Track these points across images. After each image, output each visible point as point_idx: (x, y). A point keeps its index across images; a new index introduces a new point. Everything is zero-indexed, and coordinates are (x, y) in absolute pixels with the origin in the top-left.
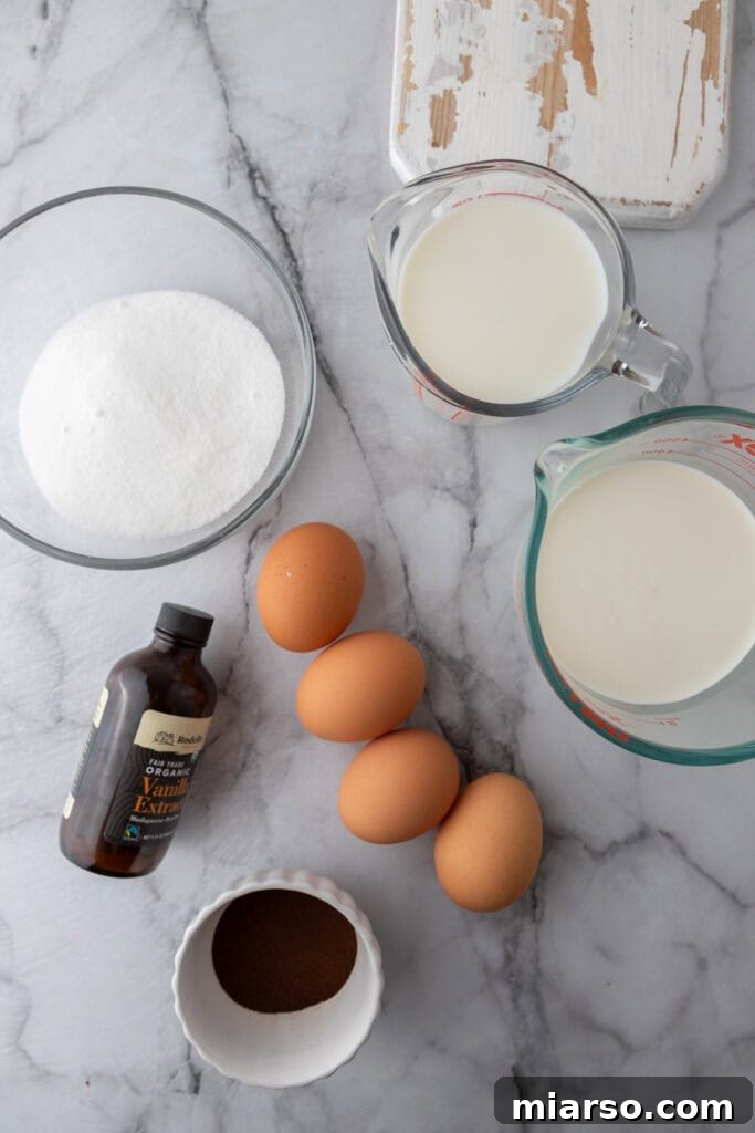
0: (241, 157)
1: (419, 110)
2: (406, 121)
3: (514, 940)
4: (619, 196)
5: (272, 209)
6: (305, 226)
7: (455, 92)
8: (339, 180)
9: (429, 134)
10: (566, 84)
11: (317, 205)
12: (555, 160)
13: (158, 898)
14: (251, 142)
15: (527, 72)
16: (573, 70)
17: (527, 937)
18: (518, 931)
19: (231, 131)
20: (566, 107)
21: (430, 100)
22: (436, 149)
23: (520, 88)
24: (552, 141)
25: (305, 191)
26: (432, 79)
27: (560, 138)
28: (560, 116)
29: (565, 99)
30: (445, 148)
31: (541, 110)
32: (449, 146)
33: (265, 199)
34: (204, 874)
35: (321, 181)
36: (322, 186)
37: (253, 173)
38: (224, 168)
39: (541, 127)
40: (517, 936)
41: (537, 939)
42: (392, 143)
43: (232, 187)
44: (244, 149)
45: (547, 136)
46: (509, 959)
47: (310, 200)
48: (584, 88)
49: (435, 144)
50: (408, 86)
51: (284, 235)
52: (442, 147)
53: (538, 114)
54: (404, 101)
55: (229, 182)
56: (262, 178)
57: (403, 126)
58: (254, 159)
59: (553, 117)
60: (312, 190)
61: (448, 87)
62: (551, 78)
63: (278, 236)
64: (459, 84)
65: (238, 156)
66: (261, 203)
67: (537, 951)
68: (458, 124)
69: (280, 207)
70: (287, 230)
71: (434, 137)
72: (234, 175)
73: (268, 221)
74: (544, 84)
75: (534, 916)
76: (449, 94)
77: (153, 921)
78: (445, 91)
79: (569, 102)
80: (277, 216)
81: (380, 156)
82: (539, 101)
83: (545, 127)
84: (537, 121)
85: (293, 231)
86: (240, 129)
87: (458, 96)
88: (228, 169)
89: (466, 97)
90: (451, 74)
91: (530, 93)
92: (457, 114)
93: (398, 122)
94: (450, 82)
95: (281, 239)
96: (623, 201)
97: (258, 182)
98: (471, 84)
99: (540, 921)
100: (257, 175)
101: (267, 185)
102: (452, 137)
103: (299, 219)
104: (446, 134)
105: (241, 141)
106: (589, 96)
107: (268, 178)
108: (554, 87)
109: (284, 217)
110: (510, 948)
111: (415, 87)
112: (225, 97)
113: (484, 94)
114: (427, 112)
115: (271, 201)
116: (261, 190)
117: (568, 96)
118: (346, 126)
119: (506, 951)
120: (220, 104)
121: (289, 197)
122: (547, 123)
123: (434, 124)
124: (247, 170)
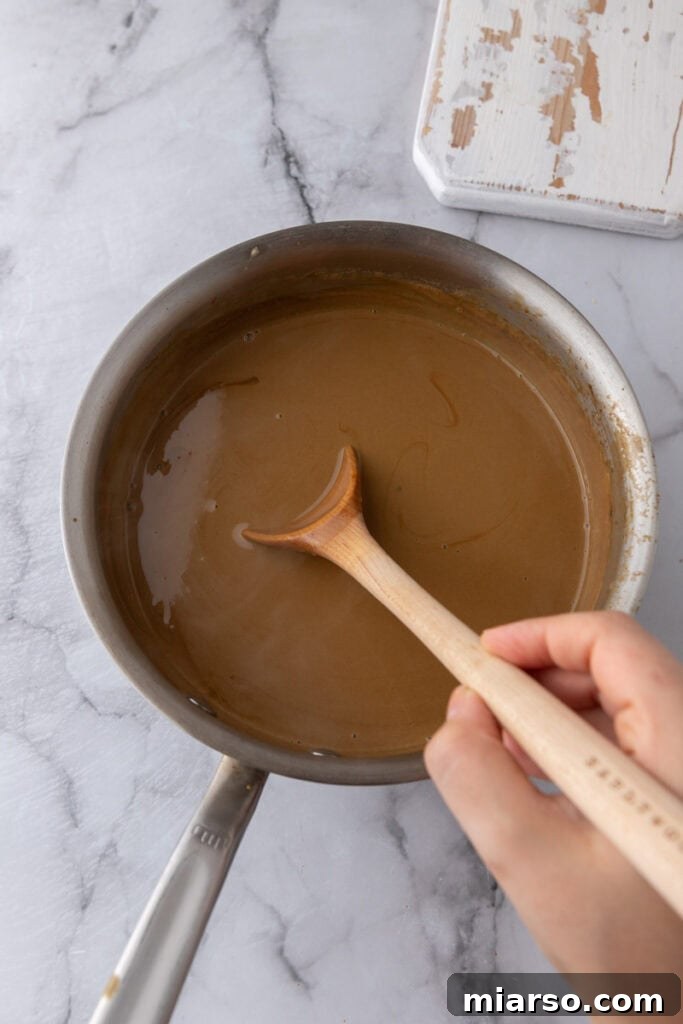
0: (280, 144)
1: (443, 118)
2: (430, 125)
3: (468, 925)
4: (617, 201)
5: (301, 188)
6: (329, 204)
7: (476, 109)
8: (365, 171)
9: (450, 137)
10: (574, 112)
11: (343, 189)
12: (561, 167)
13: (76, 826)
14: (291, 134)
15: (541, 99)
16: (581, 103)
17: (483, 923)
18: (474, 914)
19: (274, 124)
20: (573, 129)
21: (453, 112)
22: (455, 149)
23: (534, 112)
24: (560, 153)
25: (333, 176)
26: (456, 97)
27: (566, 151)
28: (567, 135)
29: (573, 123)
30: (463, 148)
31: (551, 129)
32: (466, 148)
33: (296, 178)
34: (131, 803)
35: (349, 170)
36: (348, 175)
37: (288, 158)
38: (263, 151)
39: (550, 142)
40: (472, 921)
41: (495, 928)
42: (416, 141)
43: (268, 167)
44: (283, 138)
45: (554, 150)
46: (461, 949)
47: (337, 184)
48: (590, 116)
49: (454, 145)
50: (435, 99)
51: (310, 209)
52: (460, 148)
53: (548, 132)
54: (430, 111)
55: (266, 162)
56: (296, 163)
57: (427, 129)
58: (291, 146)
59: (561, 136)
60: (339, 176)
61: (470, 103)
62: (561, 106)
63: (305, 210)
64: (480, 102)
65: (277, 142)
66: (292, 182)
67: (495, 943)
68: (476, 134)
69: (309, 187)
70: (312, 205)
71: (454, 140)
72: (270, 158)
73: (297, 197)
74: (555, 111)
75: (493, 898)
76: (470, 110)
77: (65, 850)
78: (467, 107)
79: (576, 126)
80: (305, 192)
81: (405, 156)
82: (549, 122)
83: (554, 141)
84: (547, 137)
85: (318, 207)
86: (283, 123)
87: (479, 112)
88: (267, 152)
89: (485, 113)
90: (473, 94)
91: (541, 115)
92: (476, 125)
93: (423, 126)
94: (473, 101)
95: (307, 212)
96: (621, 205)
97: (292, 165)
98: (491, 104)
99: (500, 906)
100: (292, 159)
101: (300, 168)
102: (469, 141)
103: (324, 198)
104: (465, 137)
105: (282, 132)
106: (594, 123)
107: (301, 163)
108: (563, 114)
109: (310, 195)
110: (464, 935)
111: (441, 101)
112: (273, 98)
113: (502, 112)
114: (450, 120)
115: (302, 181)
116: (294, 171)
117: (576, 121)
118: (377, 131)
119: (459, 935)
120: (268, 103)
121: (318, 179)
122: (555, 138)
123: (454, 130)
124: (283, 155)
